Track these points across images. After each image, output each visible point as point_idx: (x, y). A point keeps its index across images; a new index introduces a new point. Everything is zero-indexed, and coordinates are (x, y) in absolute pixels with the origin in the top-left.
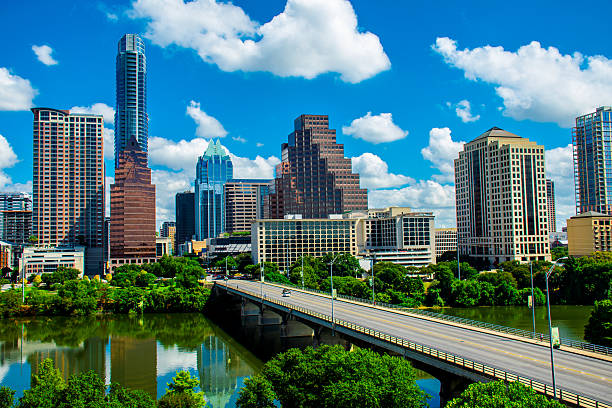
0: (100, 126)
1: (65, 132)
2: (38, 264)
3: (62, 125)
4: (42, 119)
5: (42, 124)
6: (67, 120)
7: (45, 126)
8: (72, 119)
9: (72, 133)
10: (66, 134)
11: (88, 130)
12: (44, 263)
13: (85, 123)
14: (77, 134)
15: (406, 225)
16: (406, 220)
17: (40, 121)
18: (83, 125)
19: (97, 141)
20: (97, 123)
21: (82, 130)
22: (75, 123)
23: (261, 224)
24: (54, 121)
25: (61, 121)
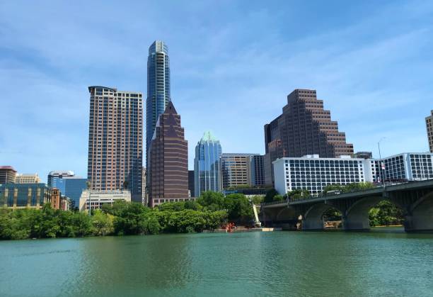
0: (141, 100)
1: (114, 104)
2: (95, 202)
3: (112, 98)
4: (97, 94)
5: (97, 98)
6: (115, 95)
7: (99, 100)
8: (120, 94)
9: (119, 105)
10: (115, 105)
11: (131, 103)
12: (99, 201)
13: (130, 97)
14: (124, 106)
15: (412, 160)
16: (412, 156)
17: (96, 96)
18: (127, 99)
19: (139, 112)
20: (139, 98)
21: (127, 103)
22: (122, 97)
23: (286, 161)
24: (105, 96)
25: (111, 96)
